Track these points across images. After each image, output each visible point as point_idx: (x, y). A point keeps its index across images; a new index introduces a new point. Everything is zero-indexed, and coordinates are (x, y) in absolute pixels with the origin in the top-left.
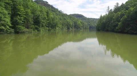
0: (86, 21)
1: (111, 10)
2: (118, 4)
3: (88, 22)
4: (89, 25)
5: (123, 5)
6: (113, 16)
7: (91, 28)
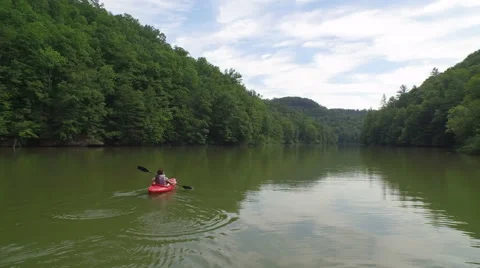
0: (326, 119)
1: (392, 99)
2: (404, 87)
3: (334, 123)
4: (337, 132)
5: (415, 90)
6: (395, 115)
7: (344, 142)
